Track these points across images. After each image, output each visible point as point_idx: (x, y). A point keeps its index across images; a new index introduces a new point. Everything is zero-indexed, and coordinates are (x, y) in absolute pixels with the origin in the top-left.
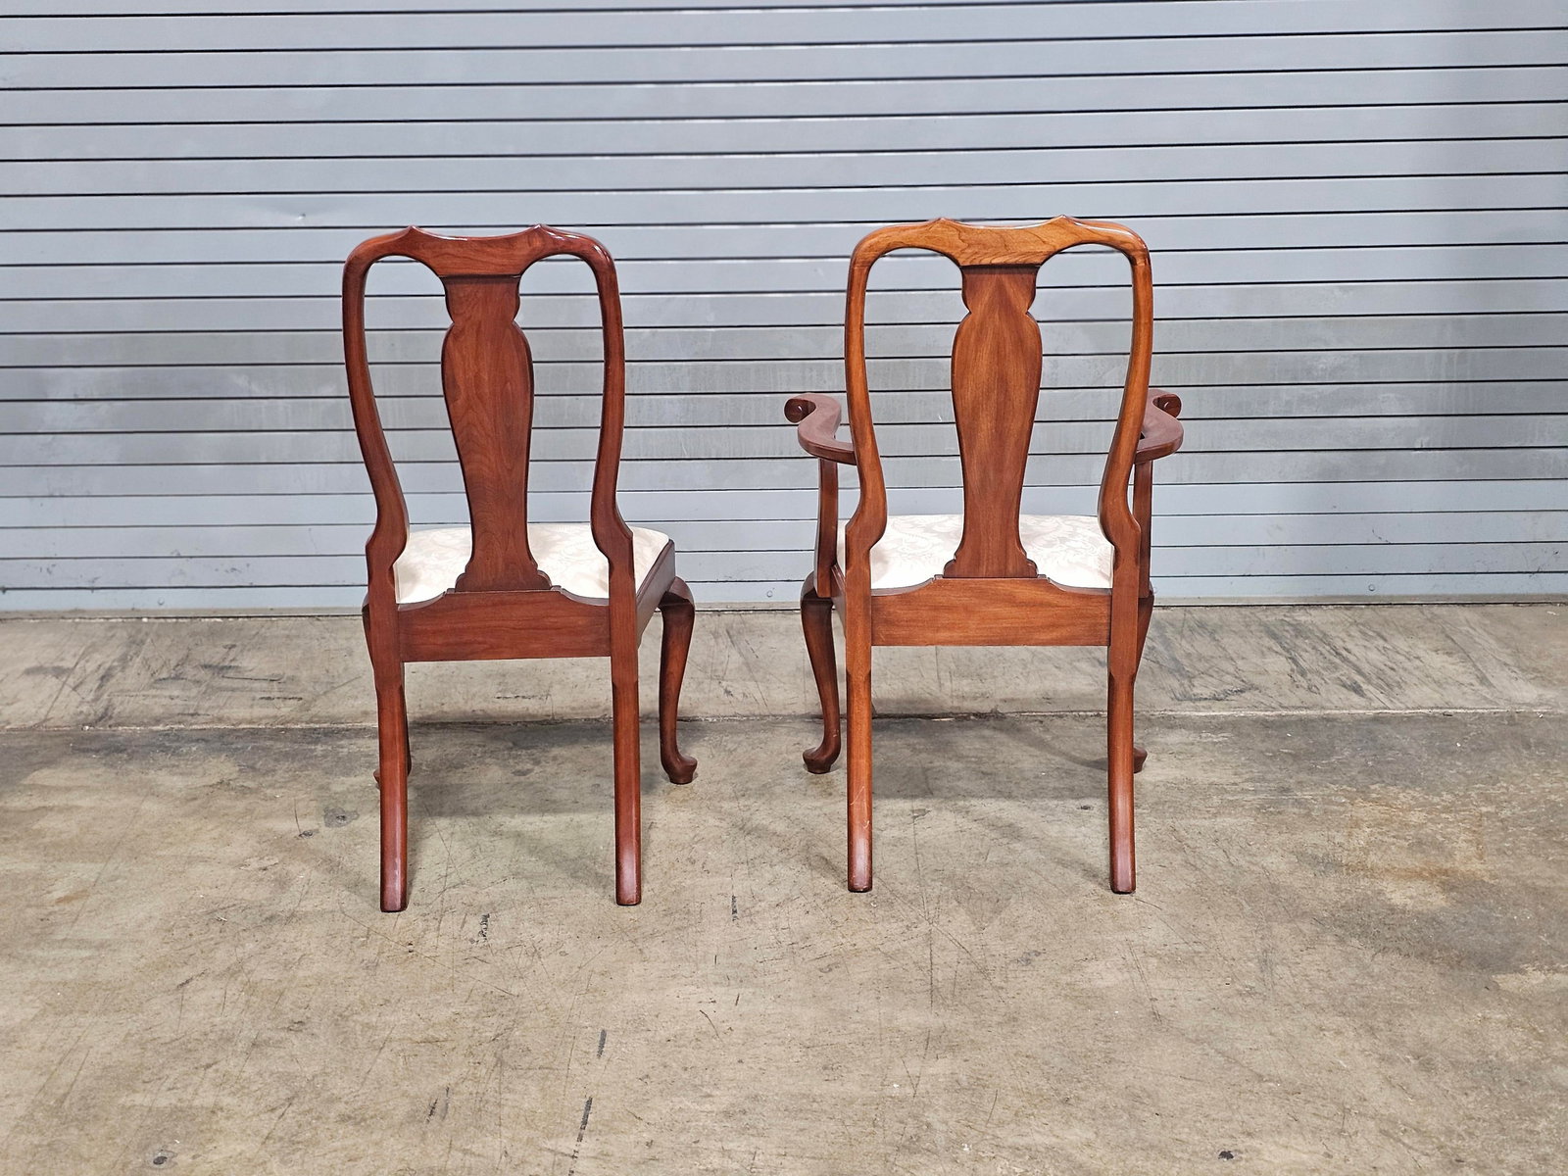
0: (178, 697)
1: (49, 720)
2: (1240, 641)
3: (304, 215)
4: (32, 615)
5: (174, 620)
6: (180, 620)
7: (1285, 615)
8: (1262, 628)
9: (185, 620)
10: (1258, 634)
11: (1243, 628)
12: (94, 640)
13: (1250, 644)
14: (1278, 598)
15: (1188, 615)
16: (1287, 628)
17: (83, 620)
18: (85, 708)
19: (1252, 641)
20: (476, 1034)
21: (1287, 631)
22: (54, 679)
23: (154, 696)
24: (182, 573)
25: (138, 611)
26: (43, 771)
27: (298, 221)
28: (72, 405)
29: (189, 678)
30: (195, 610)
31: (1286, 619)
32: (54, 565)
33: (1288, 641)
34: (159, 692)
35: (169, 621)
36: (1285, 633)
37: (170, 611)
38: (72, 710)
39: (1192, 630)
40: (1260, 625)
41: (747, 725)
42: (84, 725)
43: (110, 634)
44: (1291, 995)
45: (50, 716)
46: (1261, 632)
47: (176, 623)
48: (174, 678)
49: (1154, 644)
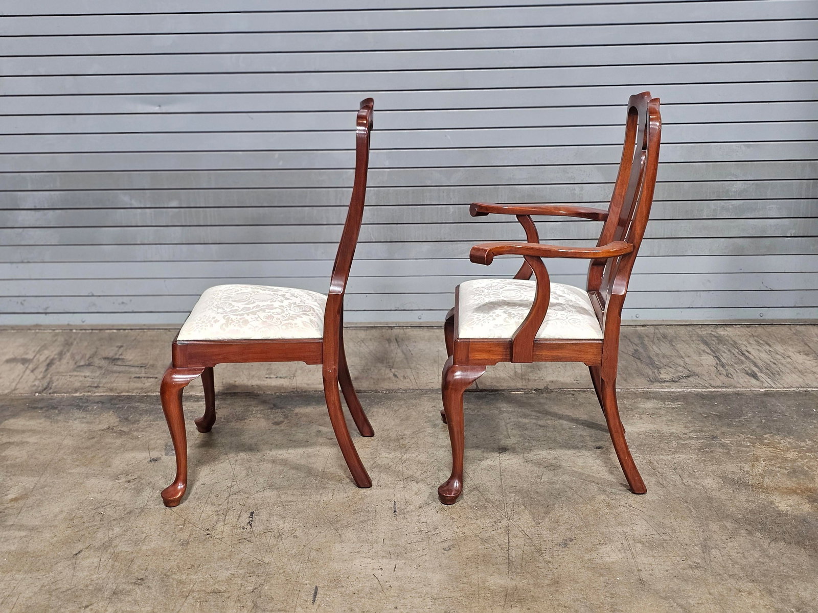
0: (88, 376)
1: (17, 389)
2: (687, 346)
3: (160, 106)
4: (13, 328)
5: (90, 331)
6: (94, 331)
7: (712, 331)
8: (699, 339)
9: (96, 331)
10: (697, 342)
11: (688, 339)
12: (46, 342)
13: (692, 348)
14: (708, 321)
15: (657, 331)
16: (713, 338)
17: (40, 331)
18: (37, 383)
19: (693, 346)
20: (243, 588)
21: (713, 340)
22: (22, 366)
23: (76, 376)
24: (94, 305)
25: (71, 325)
26: (10, 420)
27: (157, 109)
28: (33, 212)
29: (96, 365)
30: (102, 325)
31: (713, 333)
32: (24, 301)
33: (714, 346)
34: (78, 373)
35: (87, 331)
36: (712, 342)
37: (89, 326)
38: (30, 384)
39: (659, 339)
40: (698, 337)
41: (405, 395)
42: (36, 393)
43: (54, 339)
44: (721, 568)
45: (18, 387)
46: (699, 340)
47: (91, 333)
48: (87, 365)
49: (638, 348)
